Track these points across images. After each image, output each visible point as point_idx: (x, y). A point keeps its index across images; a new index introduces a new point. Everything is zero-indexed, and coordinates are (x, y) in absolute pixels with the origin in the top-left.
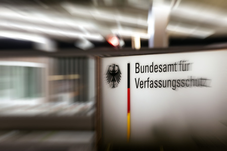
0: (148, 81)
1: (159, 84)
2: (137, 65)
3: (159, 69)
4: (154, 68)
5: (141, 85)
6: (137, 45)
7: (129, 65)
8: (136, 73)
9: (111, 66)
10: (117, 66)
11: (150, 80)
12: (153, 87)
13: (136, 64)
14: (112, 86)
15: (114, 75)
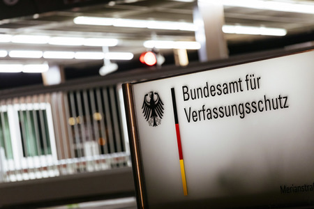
0: (204, 110)
1: (219, 113)
2: (185, 89)
3: (217, 91)
4: (210, 90)
5: (193, 116)
6: (183, 60)
7: (173, 90)
8: (185, 100)
9: (147, 95)
10: (155, 93)
11: (206, 108)
12: (211, 118)
13: (183, 87)
14: (153, 124)
15: (154, 107)
